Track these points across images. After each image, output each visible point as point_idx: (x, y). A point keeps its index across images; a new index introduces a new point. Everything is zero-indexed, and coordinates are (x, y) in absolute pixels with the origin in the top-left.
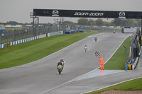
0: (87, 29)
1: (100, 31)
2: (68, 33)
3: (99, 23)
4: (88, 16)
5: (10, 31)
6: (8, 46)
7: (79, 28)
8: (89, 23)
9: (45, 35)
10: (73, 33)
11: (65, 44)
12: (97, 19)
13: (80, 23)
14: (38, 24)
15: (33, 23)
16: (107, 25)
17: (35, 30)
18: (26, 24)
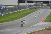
0: (38, 7)
1: (42, 8)
2: (31, 9)
3: (42, 5)
4: (38, 3)
5: (10, 8)
6: (9, 14)
7: (35, 7)
8: (38, 5)
9: (22, 10)
10: (32, 9)
11: (30, 13)
12: (41, 4)
13: (35, 5)
14: (20, 6)
15: (18, 5)
16: (45, 6)
17: (19, 8)
18: (16, 6)
